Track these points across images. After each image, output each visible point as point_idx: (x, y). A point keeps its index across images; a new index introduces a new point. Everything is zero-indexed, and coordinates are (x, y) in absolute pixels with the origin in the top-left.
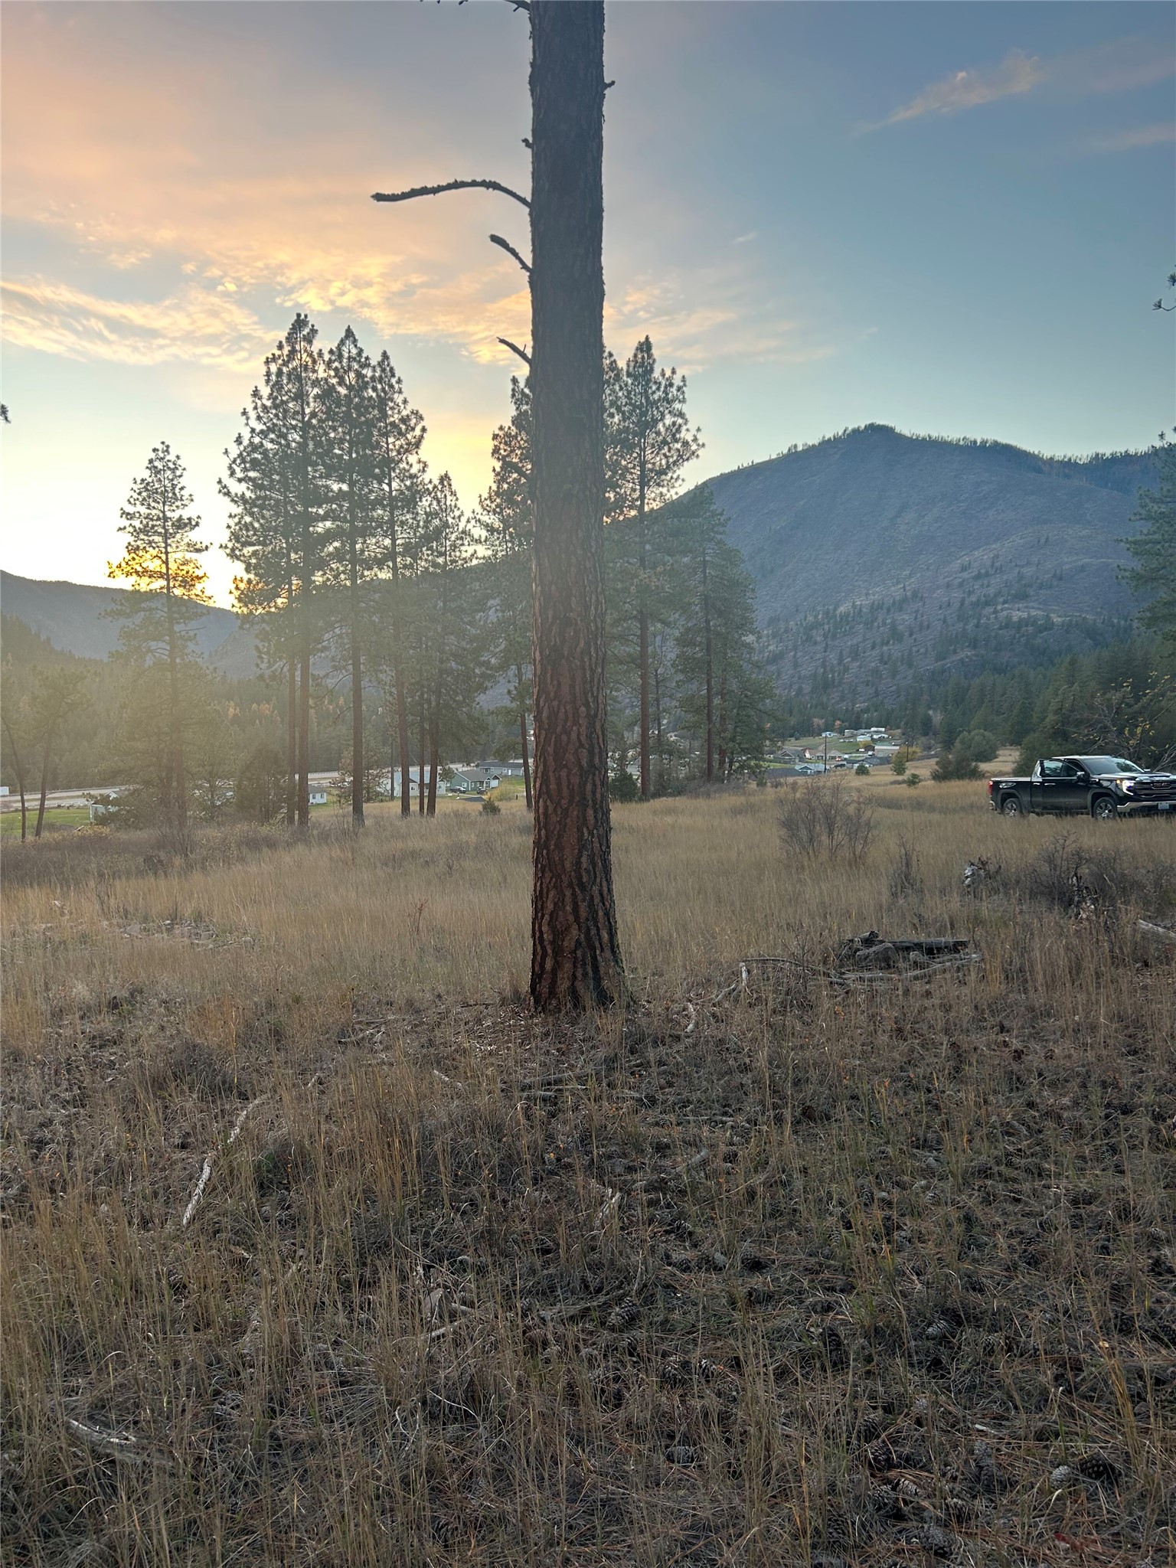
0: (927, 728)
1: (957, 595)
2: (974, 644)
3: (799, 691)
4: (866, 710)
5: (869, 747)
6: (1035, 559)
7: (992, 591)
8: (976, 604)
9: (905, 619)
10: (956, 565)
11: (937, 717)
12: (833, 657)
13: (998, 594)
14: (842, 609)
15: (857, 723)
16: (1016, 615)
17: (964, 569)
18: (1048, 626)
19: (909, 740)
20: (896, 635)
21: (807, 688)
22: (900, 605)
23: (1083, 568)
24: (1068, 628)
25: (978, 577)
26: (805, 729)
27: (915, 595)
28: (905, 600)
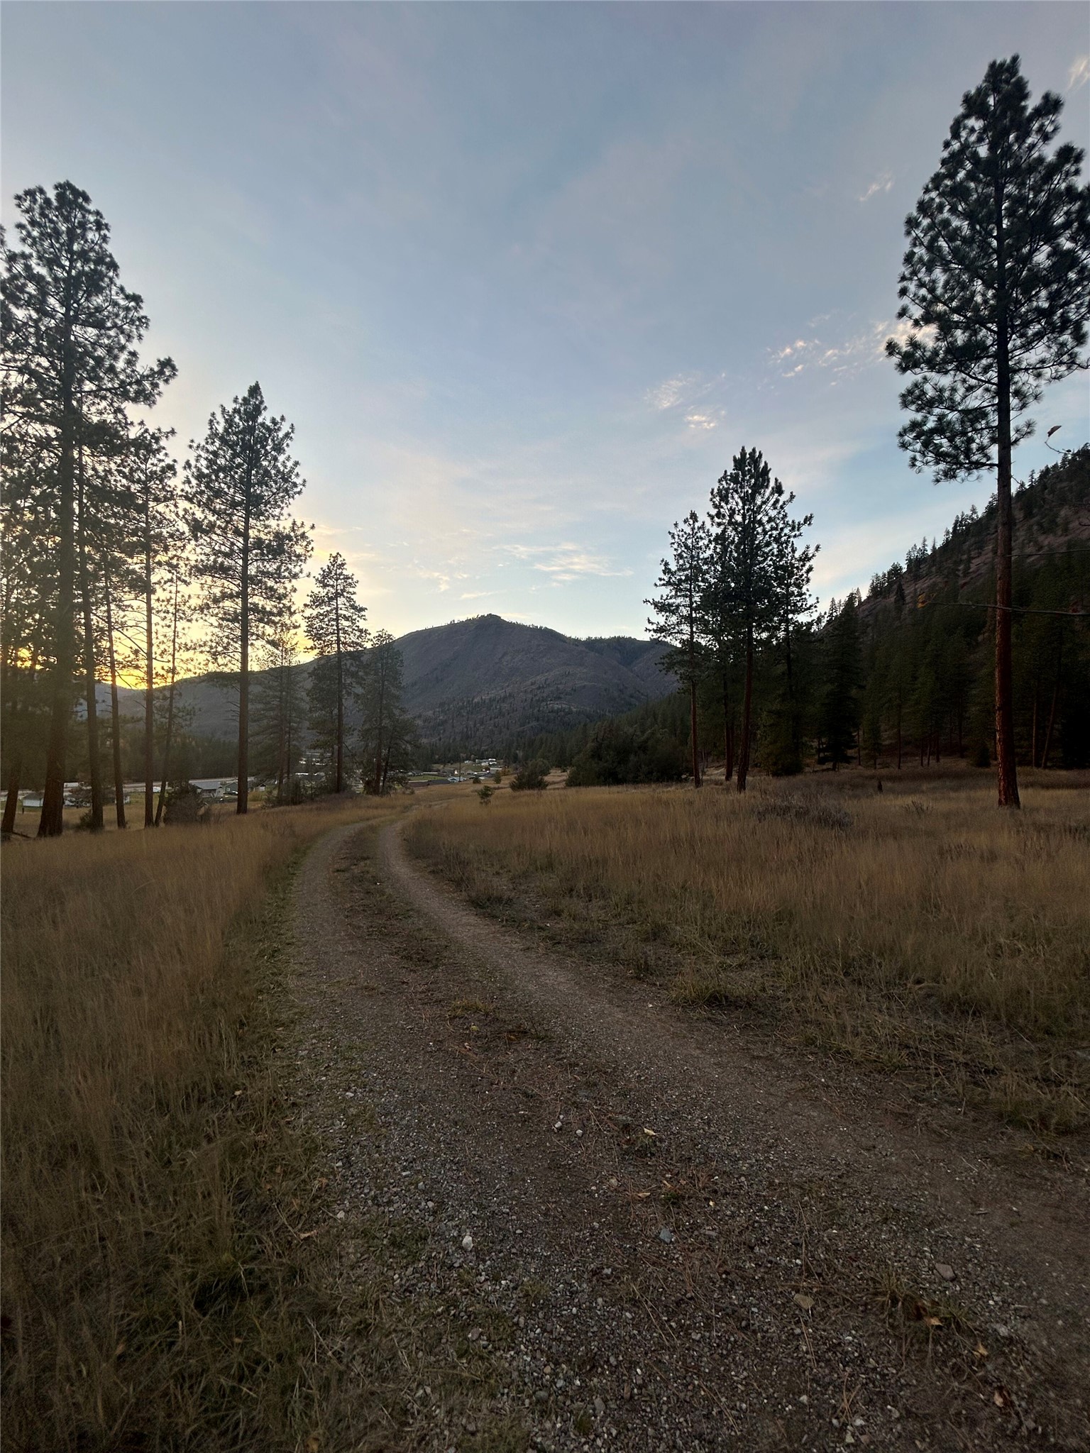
0: (516, 759)
1: (530, 696)
2: (538, 720)
3: (455, 739)
4: (486, 750)
5: (487, 769)
6: (564, 681)
7: (545, 695)
8: (538, 701)
9: (505, 706)
10: (529, 683)
11: (520, 754)
12: (471, 723)
13: (548, 696)
14: (476, 700)
15: (482, 757)
16: (556, 707)
17: (532, 684)
18: (570, 712)
19: (507, 764)
20: (501, 714)
21: (458, 739)
22: (504, 699)
23: (584, 686)
24: (579, 713)
25: (539, 688)
26: (456, 759)
27: (510, 695)
28: (505, 697)
